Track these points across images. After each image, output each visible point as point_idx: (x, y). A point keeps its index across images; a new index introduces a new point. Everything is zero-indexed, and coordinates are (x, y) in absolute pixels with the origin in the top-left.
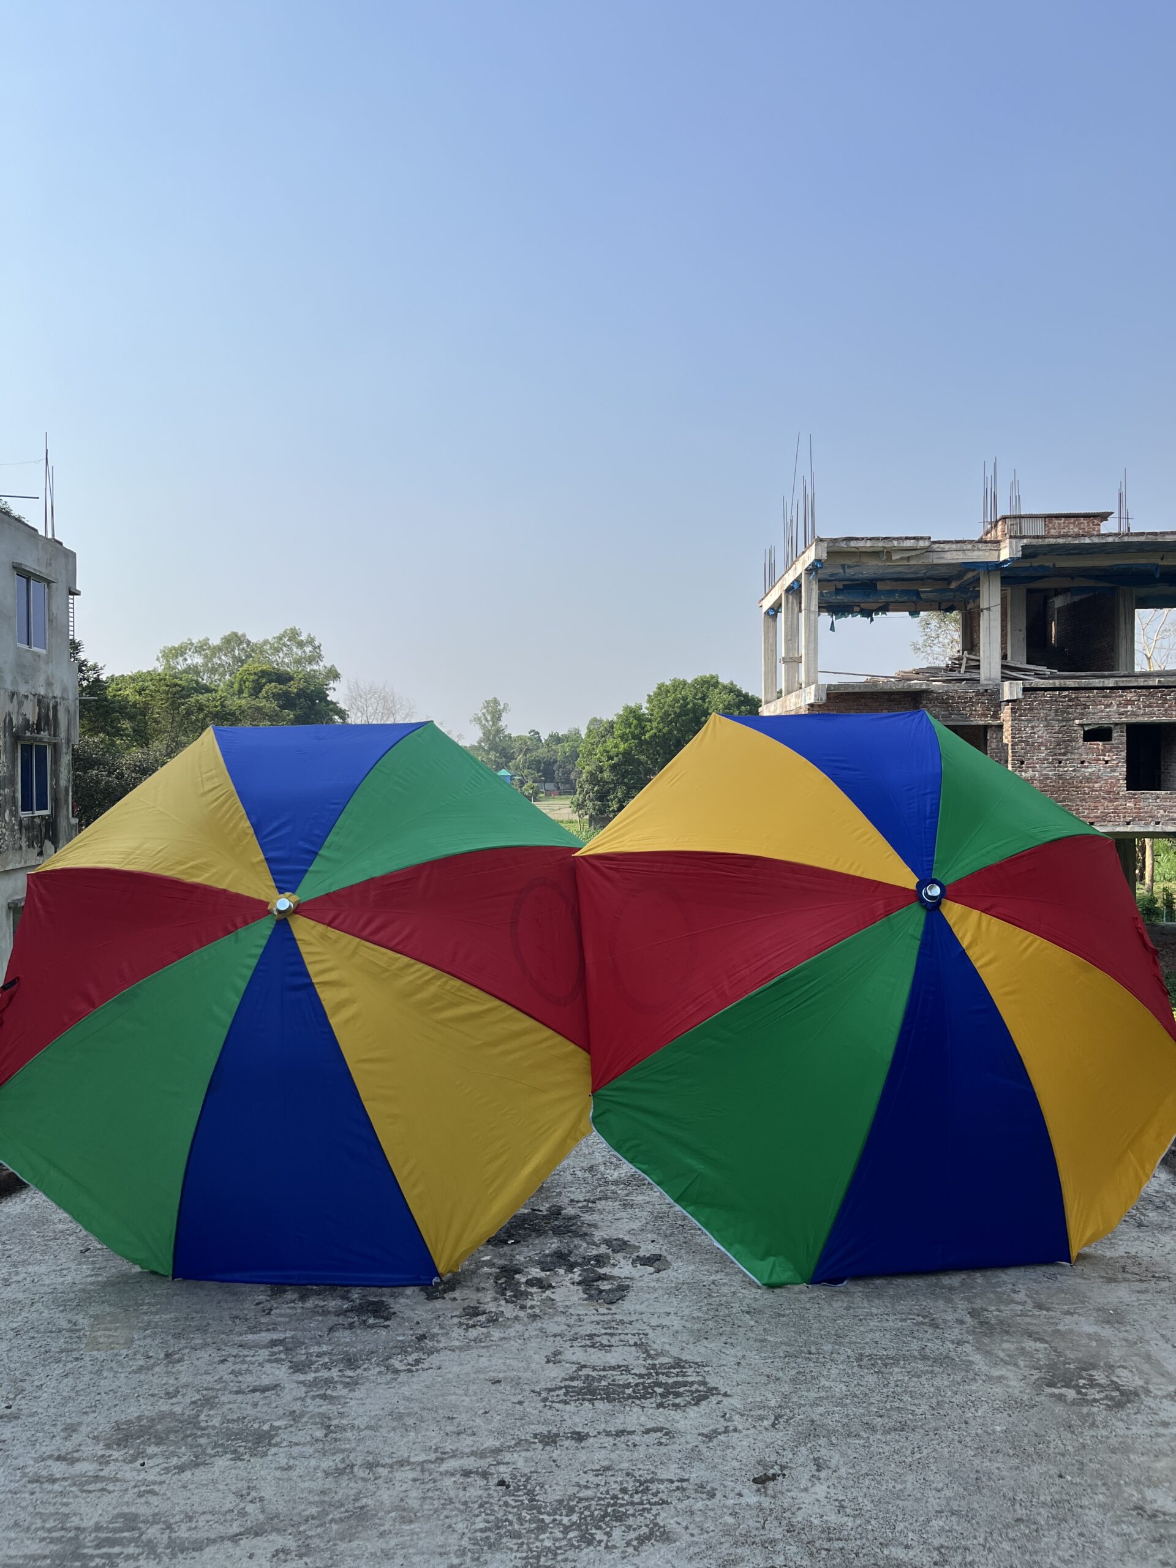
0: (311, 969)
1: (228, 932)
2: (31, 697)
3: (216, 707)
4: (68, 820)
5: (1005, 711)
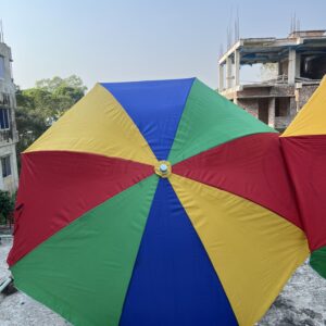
0: (182, 200)
1: (136, 183)
2: (0, 94)
3: (54, 98)
4: (15, 131)
5: (296, 92)
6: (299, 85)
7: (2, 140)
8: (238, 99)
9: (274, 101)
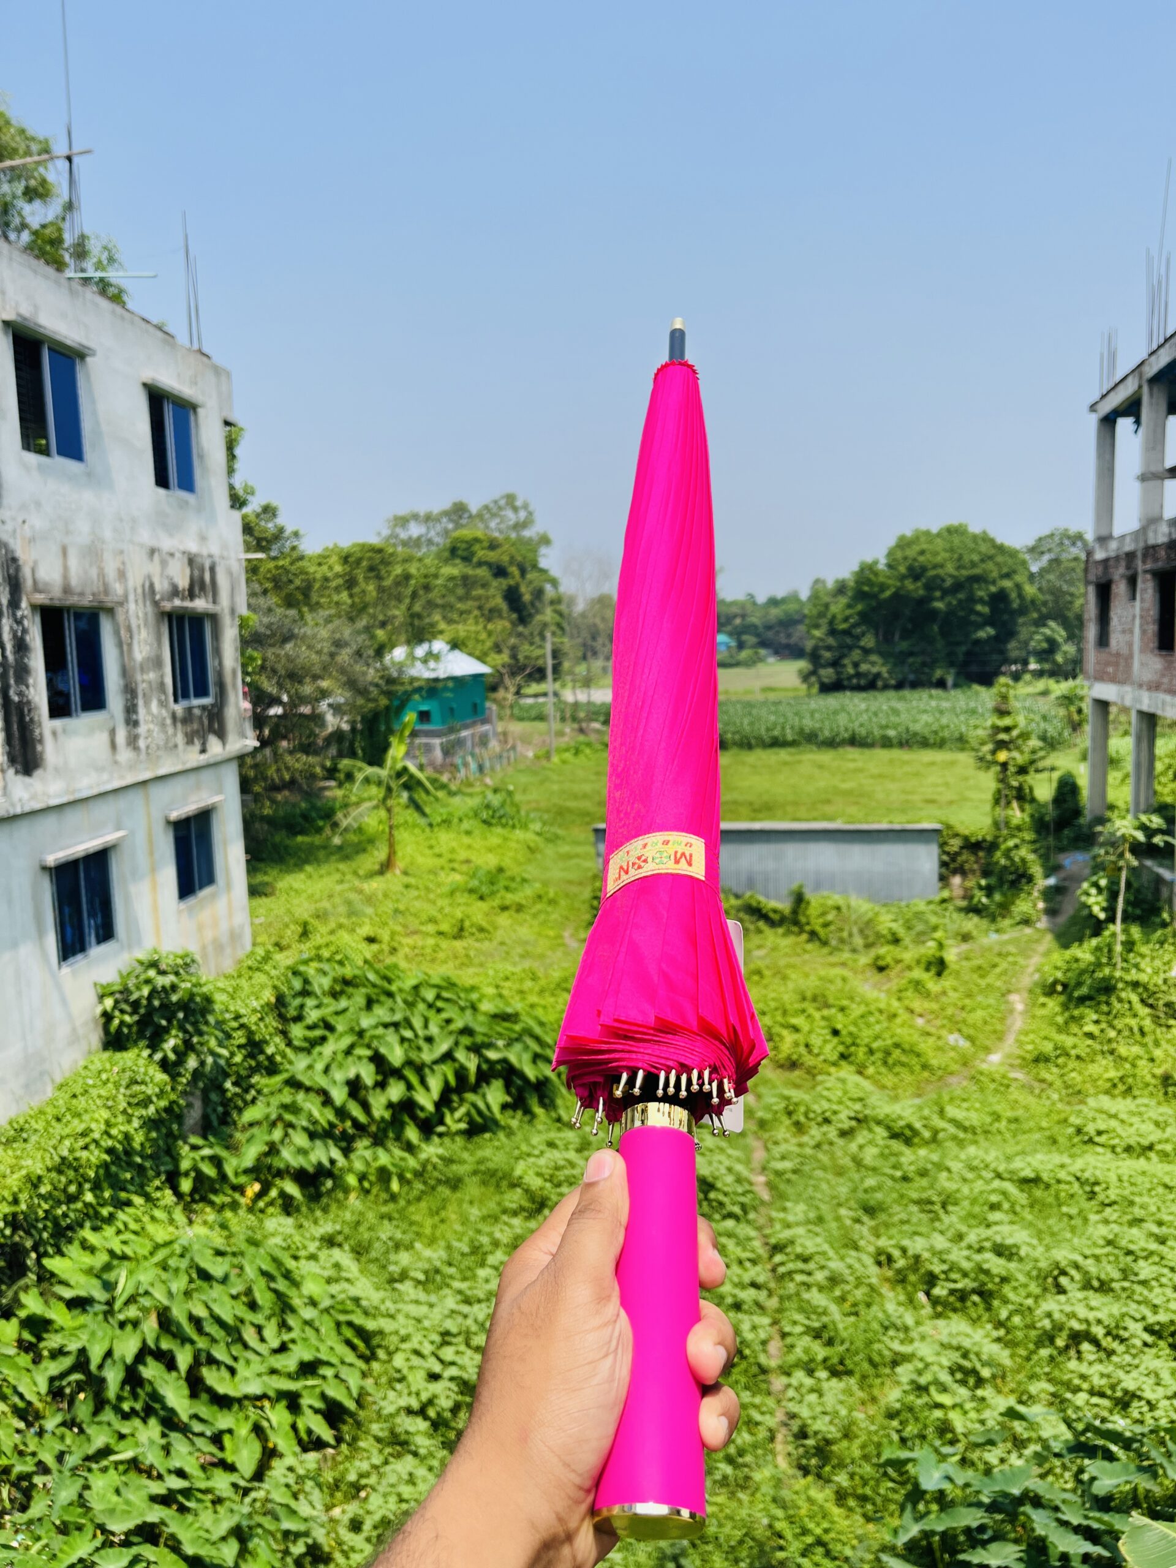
2: (178, 555)
4: (238, 706)
7: (176, 746)
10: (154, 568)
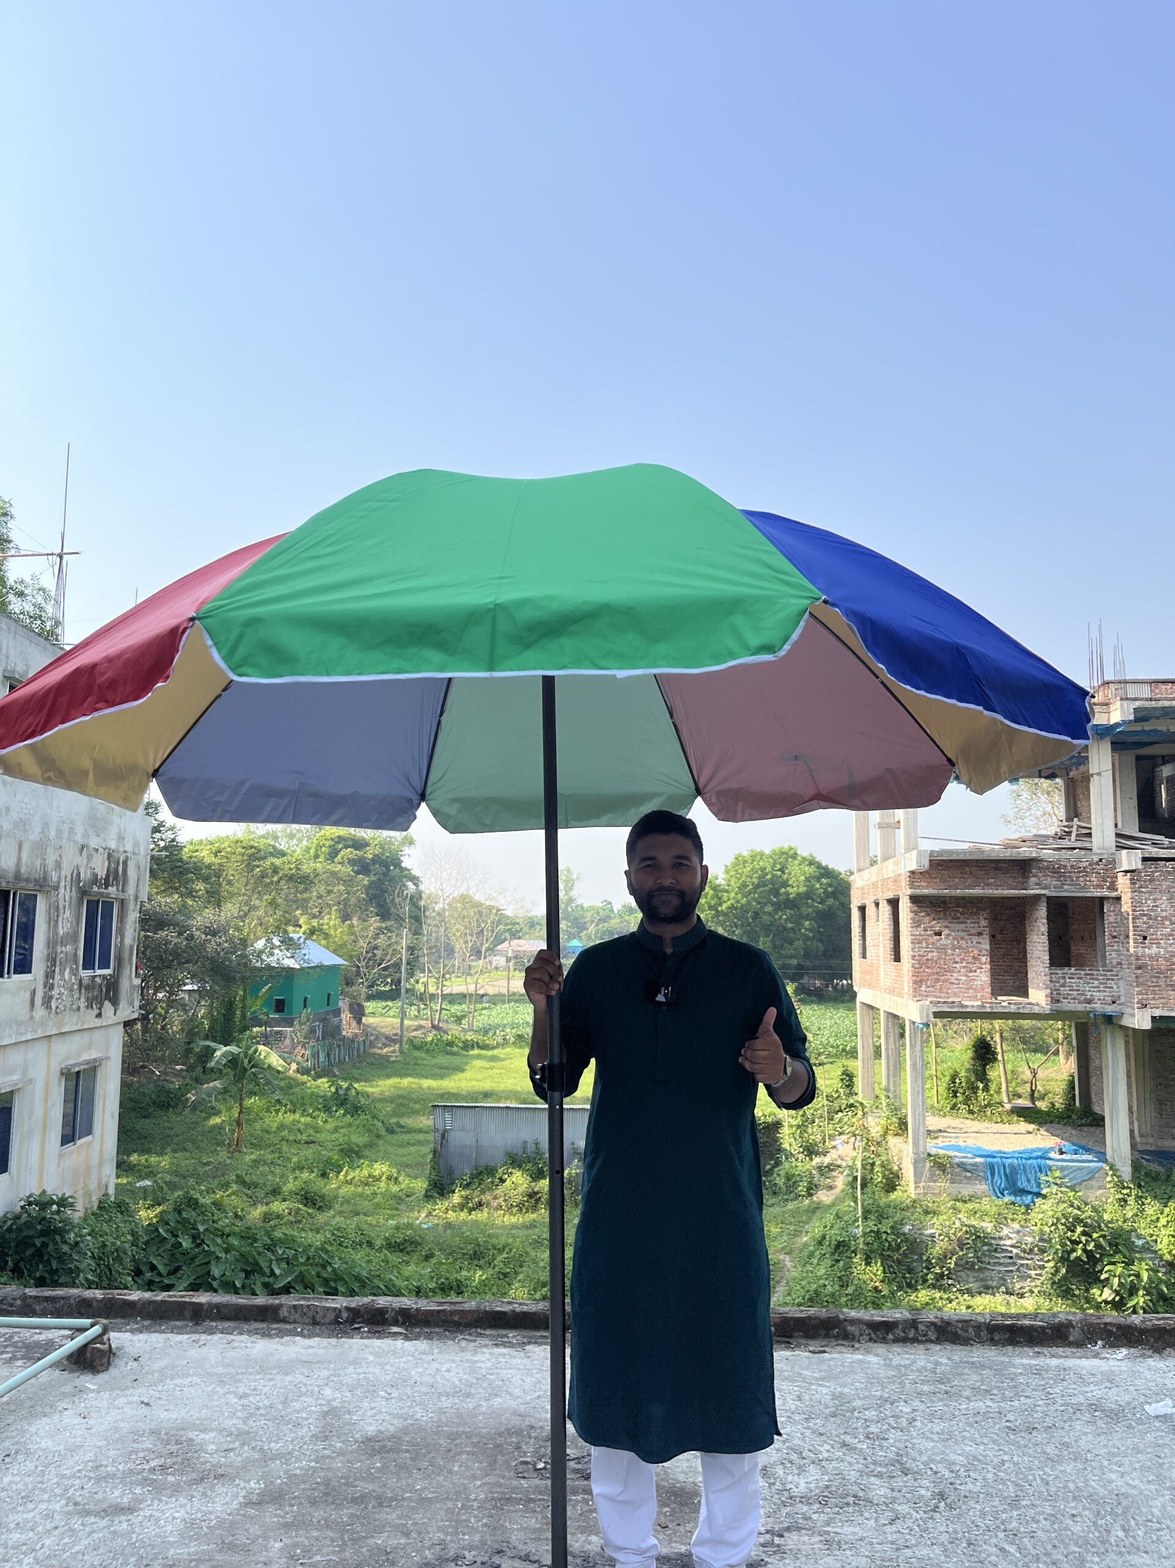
2: (101, 850)
3: (291, 869)
4: (130, 981)
5: (1123, 882)
6: (1129, 860)
7: (79, 1009)
8: (914, 899)
9: (1042, 912)
10: (81, 861)
